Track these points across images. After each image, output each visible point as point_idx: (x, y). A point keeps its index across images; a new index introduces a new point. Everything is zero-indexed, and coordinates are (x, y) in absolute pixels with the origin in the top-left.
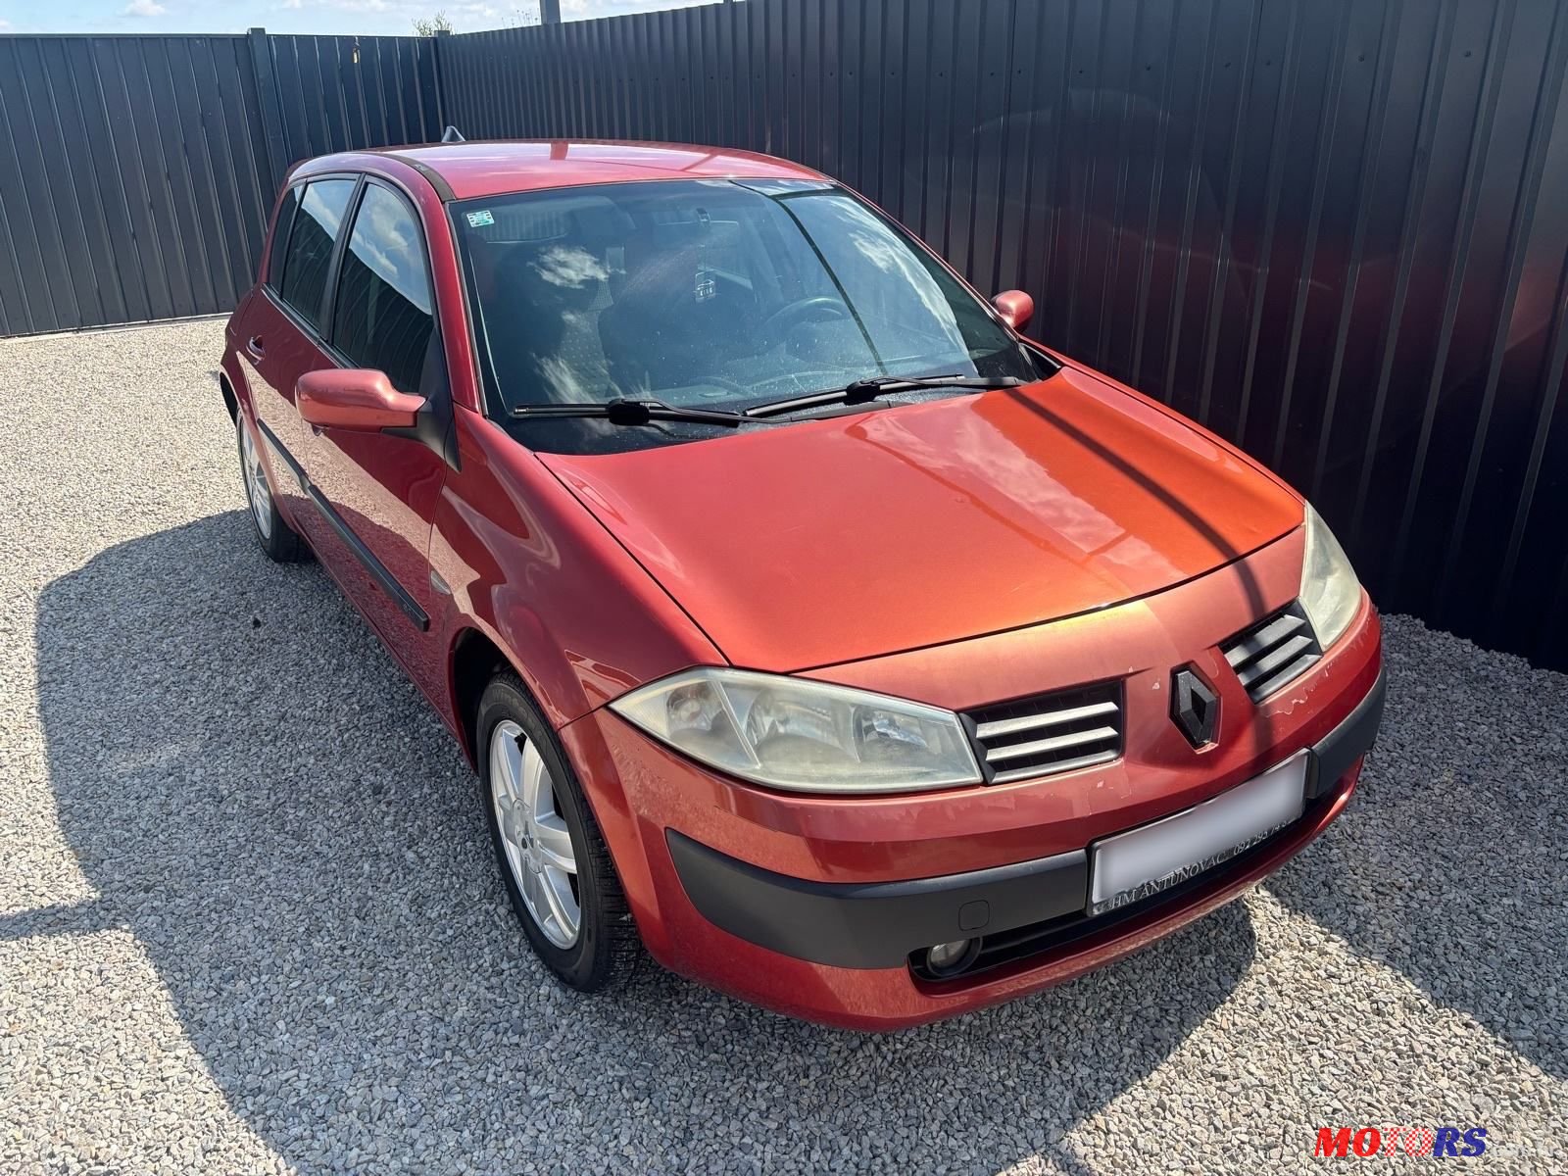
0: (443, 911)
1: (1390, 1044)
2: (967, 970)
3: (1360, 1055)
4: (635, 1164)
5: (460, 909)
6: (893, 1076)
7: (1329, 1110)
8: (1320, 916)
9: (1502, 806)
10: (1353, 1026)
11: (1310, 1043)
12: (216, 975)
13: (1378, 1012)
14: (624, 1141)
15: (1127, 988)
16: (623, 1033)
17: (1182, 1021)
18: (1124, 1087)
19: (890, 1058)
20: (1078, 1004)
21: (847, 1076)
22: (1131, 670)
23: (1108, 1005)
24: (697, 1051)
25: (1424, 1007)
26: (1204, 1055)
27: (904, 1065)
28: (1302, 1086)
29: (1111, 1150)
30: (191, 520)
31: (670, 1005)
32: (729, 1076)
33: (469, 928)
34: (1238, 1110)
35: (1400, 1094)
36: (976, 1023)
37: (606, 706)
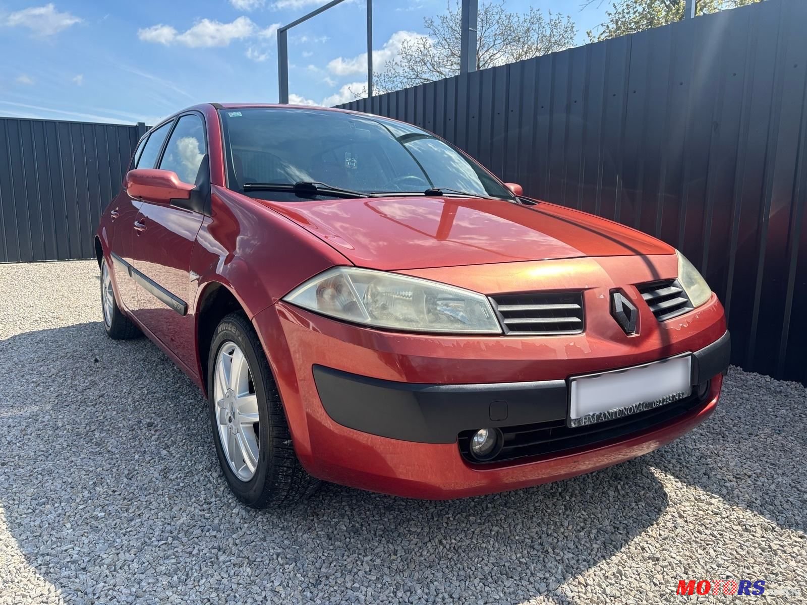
0: (179, 475)
1: (756, 545)
3: (739, 550)
4: (283, 596)
5: (190, 473)
6: (450, 556)
7: (724, 577)
8: (705, 487)
10: (732, 537)
11: (707, 545)
13: (746, 530)
14: (277, 583)
15: (593, 516)
16: (282, 532)
17: (628, 533)
18: (595, 563)
19: (448, 547)
20: (563, 523)
21: (421, 555)
22: (587, 287)
23: (582, 524)
24: (327, 541)
25: (773, 528)
26: (643, 549)
27: (457, 551)
28: (706, 565)
29: (589, 595)
31: (312, 520)
32: (346, 553)
33: (194, 483)
34: (668, 575)
35: (767, 569)
36: (501, 531)
37: (281, 300)
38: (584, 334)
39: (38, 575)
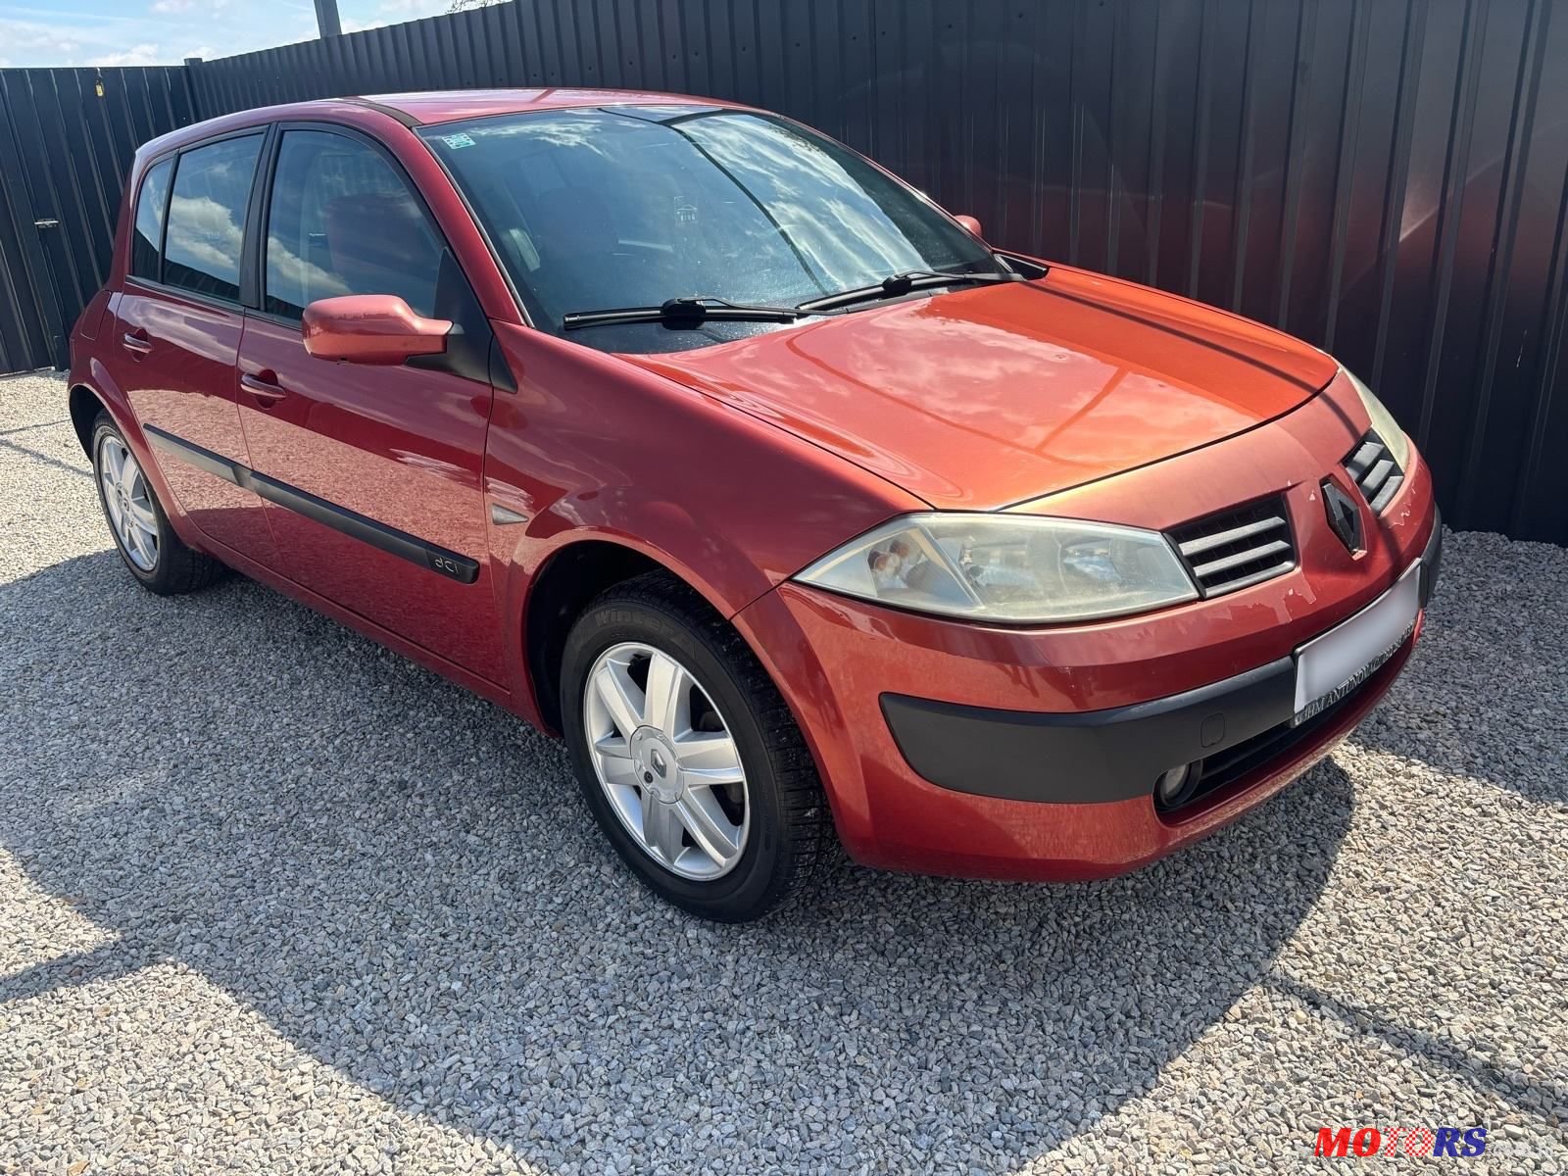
0: (539, 883)
1: (1509, 837)
2: (1188, 800)
3: (1490, 850)
4: (875, 1071)
5: (558, 876)
6: (1084, 946)
7: (1489, 899)
8: (1392, 747)
9: (1488, 640)
10: (1471, 829)
11: (1442, 849)
12: (307, 986)
13: (1484, 814)
14: (852, 1052)
15: (1260, 833)
16: (795, 958)
17: (1323, 851)
18: (1303, 914)
19: (1074, 931)
20: (1222, 854)
21: (1041, 955)
22: (1289, 484)
23: (1250, 850)
24: (881, 959)
25: (1520, 803)
26: (1358, 874)
27: (1091, 934)
28: (1456, 884)
29: (1322, 969)
30: (33, 571)
31: (828, 924)
32: (925, 976)
33: (577, 892)
34: (1416, 913)
35: (1540, 874)
36: (1139, 886)
37: (789, 580)
38: (1298, 570)
39: (440, 1127)
